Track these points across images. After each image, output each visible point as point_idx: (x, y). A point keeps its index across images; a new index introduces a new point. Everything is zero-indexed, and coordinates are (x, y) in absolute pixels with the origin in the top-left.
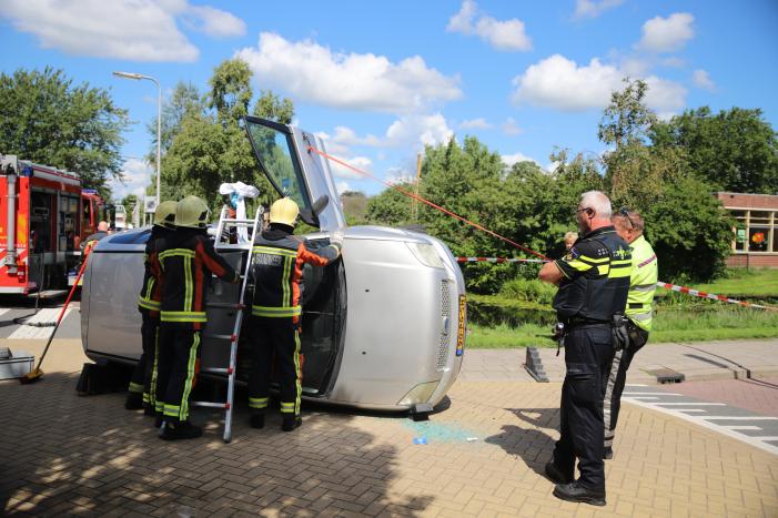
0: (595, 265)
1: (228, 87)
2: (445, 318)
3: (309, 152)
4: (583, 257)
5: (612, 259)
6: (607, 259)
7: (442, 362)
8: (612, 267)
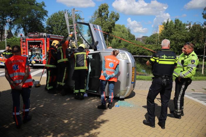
0: (156, 59)
1: (103, 11)
2: (128, 73)
3: (95, 30)
4: (153, 57)
5: (160, 58)
6: (158, 58)
7: (127, 85)
8: (159, 60)
